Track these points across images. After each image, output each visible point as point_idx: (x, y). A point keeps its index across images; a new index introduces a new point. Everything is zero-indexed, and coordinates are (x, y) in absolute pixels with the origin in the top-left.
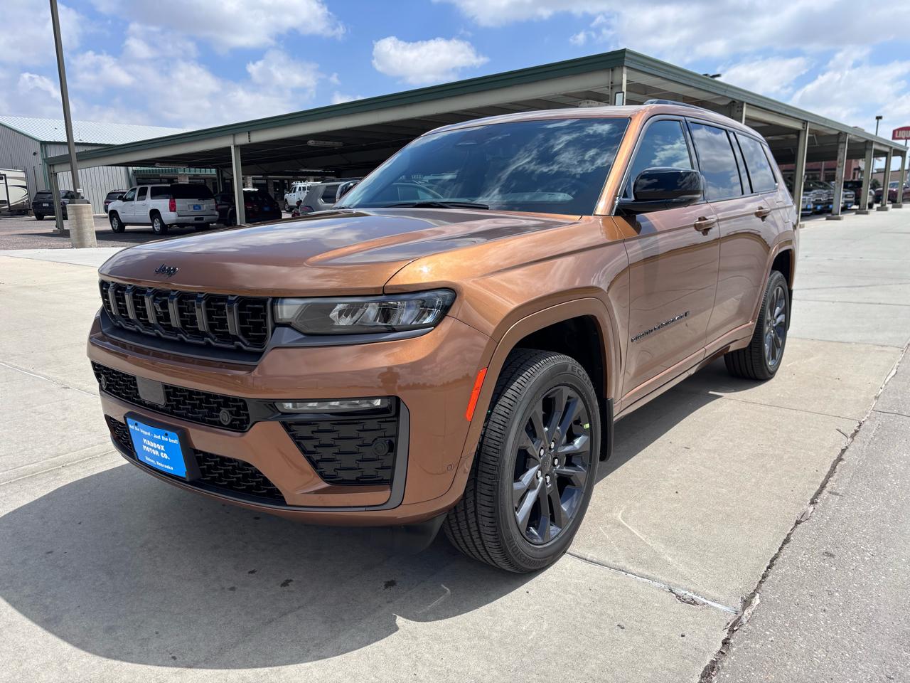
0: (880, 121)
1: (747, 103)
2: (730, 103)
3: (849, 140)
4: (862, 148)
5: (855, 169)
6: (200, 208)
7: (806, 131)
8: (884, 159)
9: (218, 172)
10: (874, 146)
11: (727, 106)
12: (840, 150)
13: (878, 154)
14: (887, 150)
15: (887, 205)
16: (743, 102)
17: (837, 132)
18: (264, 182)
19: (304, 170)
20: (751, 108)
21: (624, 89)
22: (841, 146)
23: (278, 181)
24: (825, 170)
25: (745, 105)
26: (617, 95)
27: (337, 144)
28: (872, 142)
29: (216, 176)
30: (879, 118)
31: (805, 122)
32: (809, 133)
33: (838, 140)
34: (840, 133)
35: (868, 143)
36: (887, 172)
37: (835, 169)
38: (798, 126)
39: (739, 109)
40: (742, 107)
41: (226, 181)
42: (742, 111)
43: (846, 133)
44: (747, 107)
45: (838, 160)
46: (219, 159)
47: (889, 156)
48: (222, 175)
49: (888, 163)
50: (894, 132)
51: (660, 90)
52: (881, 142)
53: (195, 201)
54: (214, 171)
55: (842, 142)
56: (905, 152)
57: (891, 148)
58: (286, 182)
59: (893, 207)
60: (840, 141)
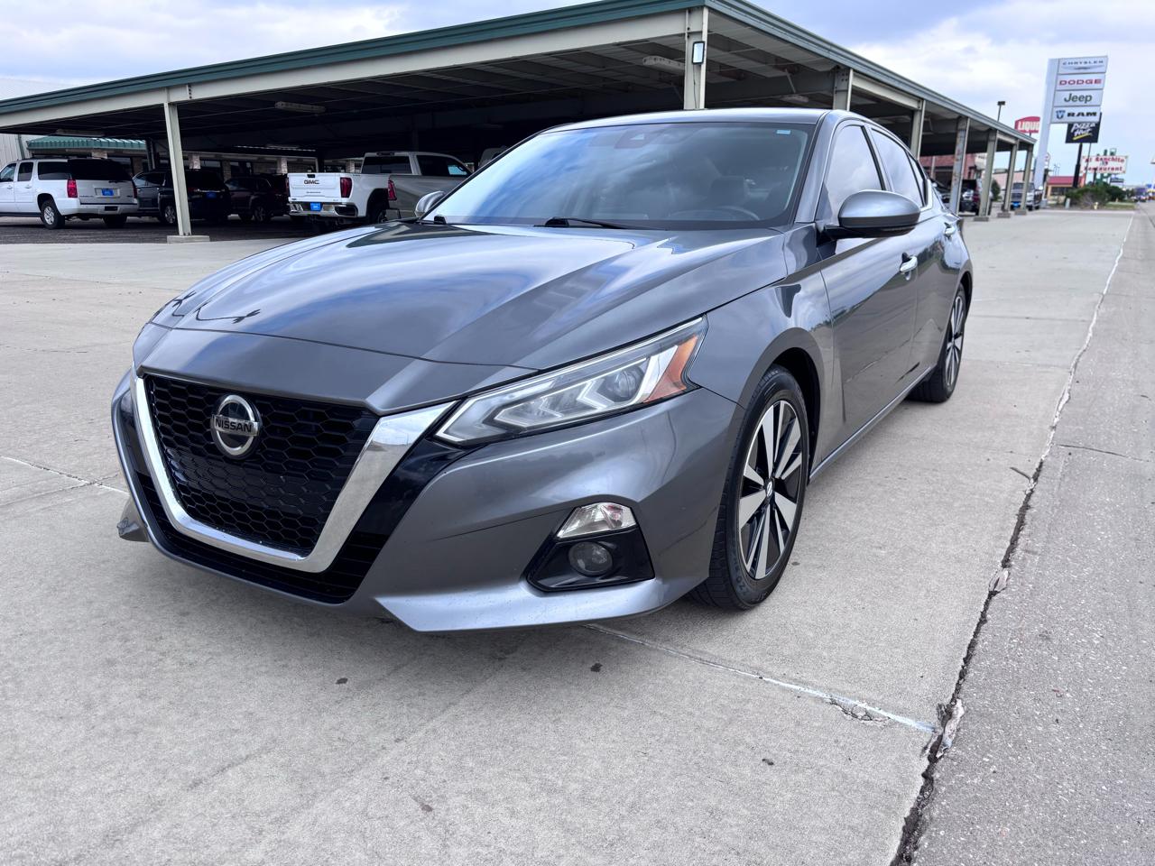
0: (1003, 106)
1: (854, 70)
2: (834, 69)
3: (970, 128)
4: (983, 137)
5: (971, 168)
6: (112, 194)
7: (921, 111)
8: (1009, 153)
9: (148, 144)
10: (999, 136)
11: (828, 72)
12: (958, 140)
13: (1003, 146)
14: (1012, 141)
15: (1010, 212)
16: (849, 68)
17: (956, 116)
18: (216, 164)
19: (273, 147)
20: (859, 77)
21: (705, 38)
22: (960, 134)
23: (237, 164)
24: (936, 168)
25: (852, 73)
26: (696, 45)
27: (317, 109)
28: (996, 130)
29: (147, 153)
30: (1001, 103)
31: (920, 100)
32: (925, 117)
33: (957, 126)
34: (961, 118)
35: (992, 131)
36: (1011, 171)
37: (952, 168)
38: (912, 104)
39: (845, 77)
40: (848, 74)
41: (162, 161)
42: (848, 80)
43: (967, 117)
44: (854, 75)
45: (956, 152)
46: (148, 124)
47: (1014, 151)
48: (154, 150)
49: (1012, 160)
50: (1017, 123)
51: (748, 47)
52: (1006, 131)
53: (104, 184)
54: (143, 142)
55: (961, 130)
56: (1033, 145)
57: (1016, 139)
58: (248, 165)
59: (1016, 214)
60: (960, 127)
